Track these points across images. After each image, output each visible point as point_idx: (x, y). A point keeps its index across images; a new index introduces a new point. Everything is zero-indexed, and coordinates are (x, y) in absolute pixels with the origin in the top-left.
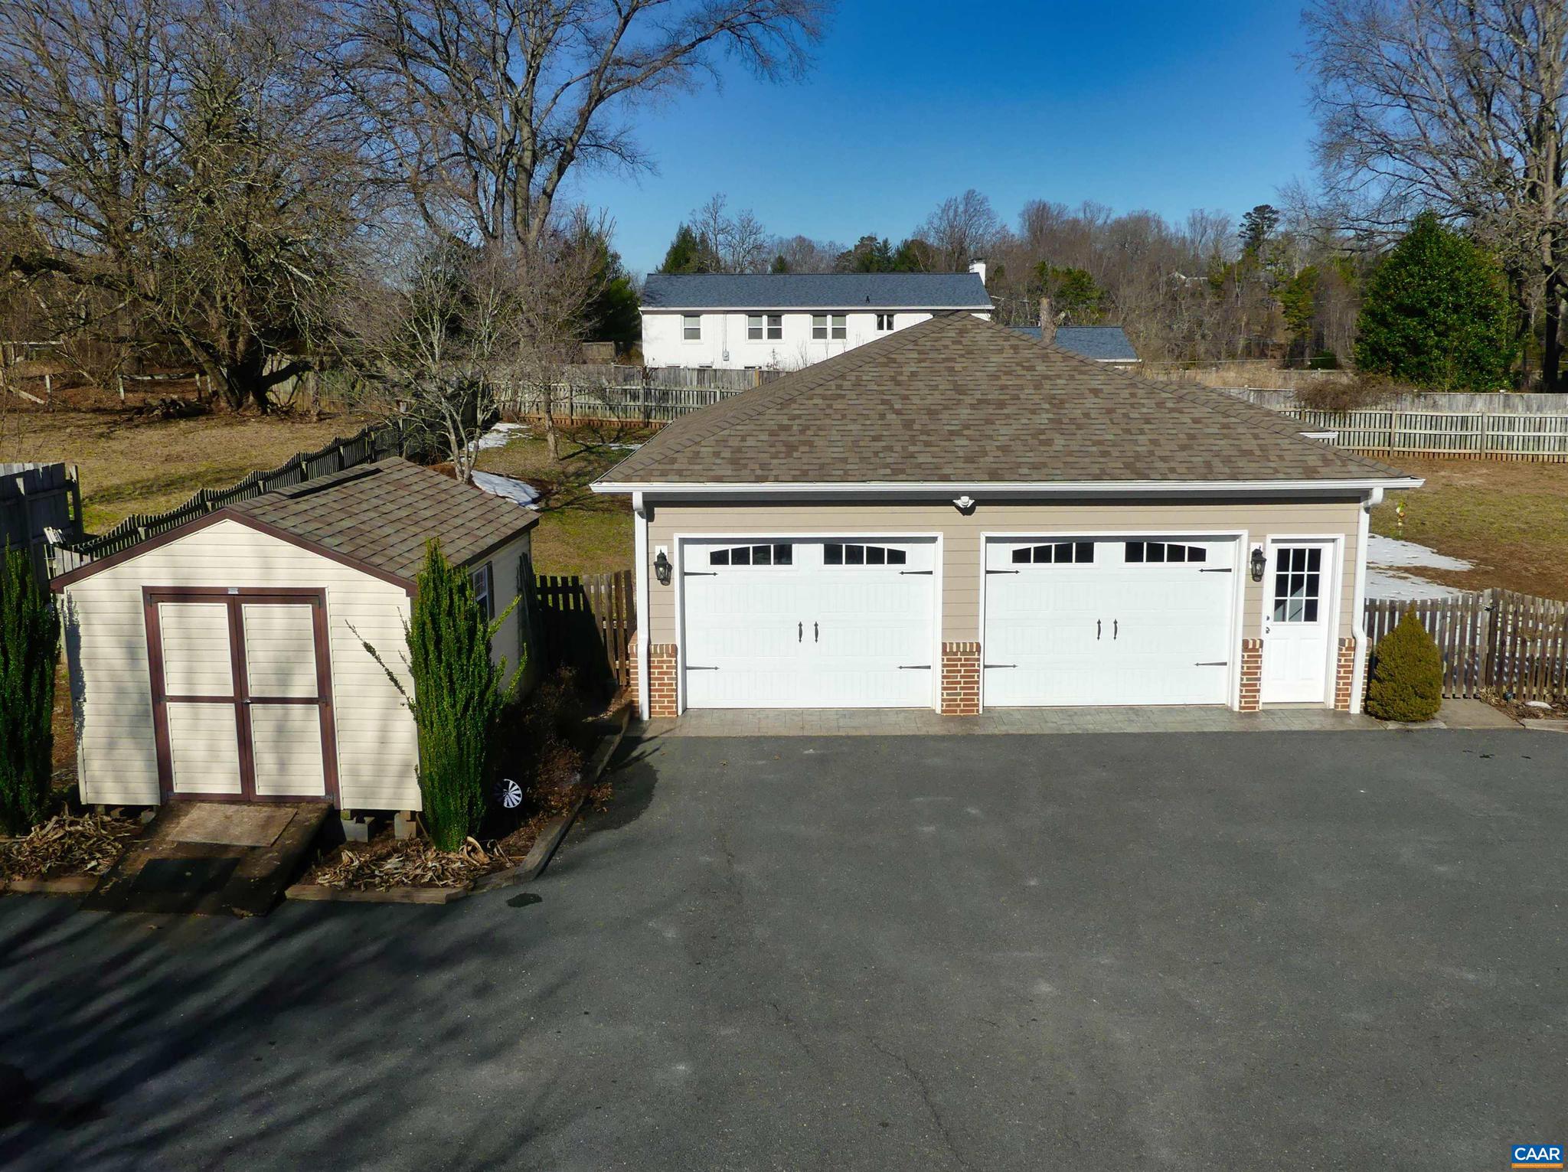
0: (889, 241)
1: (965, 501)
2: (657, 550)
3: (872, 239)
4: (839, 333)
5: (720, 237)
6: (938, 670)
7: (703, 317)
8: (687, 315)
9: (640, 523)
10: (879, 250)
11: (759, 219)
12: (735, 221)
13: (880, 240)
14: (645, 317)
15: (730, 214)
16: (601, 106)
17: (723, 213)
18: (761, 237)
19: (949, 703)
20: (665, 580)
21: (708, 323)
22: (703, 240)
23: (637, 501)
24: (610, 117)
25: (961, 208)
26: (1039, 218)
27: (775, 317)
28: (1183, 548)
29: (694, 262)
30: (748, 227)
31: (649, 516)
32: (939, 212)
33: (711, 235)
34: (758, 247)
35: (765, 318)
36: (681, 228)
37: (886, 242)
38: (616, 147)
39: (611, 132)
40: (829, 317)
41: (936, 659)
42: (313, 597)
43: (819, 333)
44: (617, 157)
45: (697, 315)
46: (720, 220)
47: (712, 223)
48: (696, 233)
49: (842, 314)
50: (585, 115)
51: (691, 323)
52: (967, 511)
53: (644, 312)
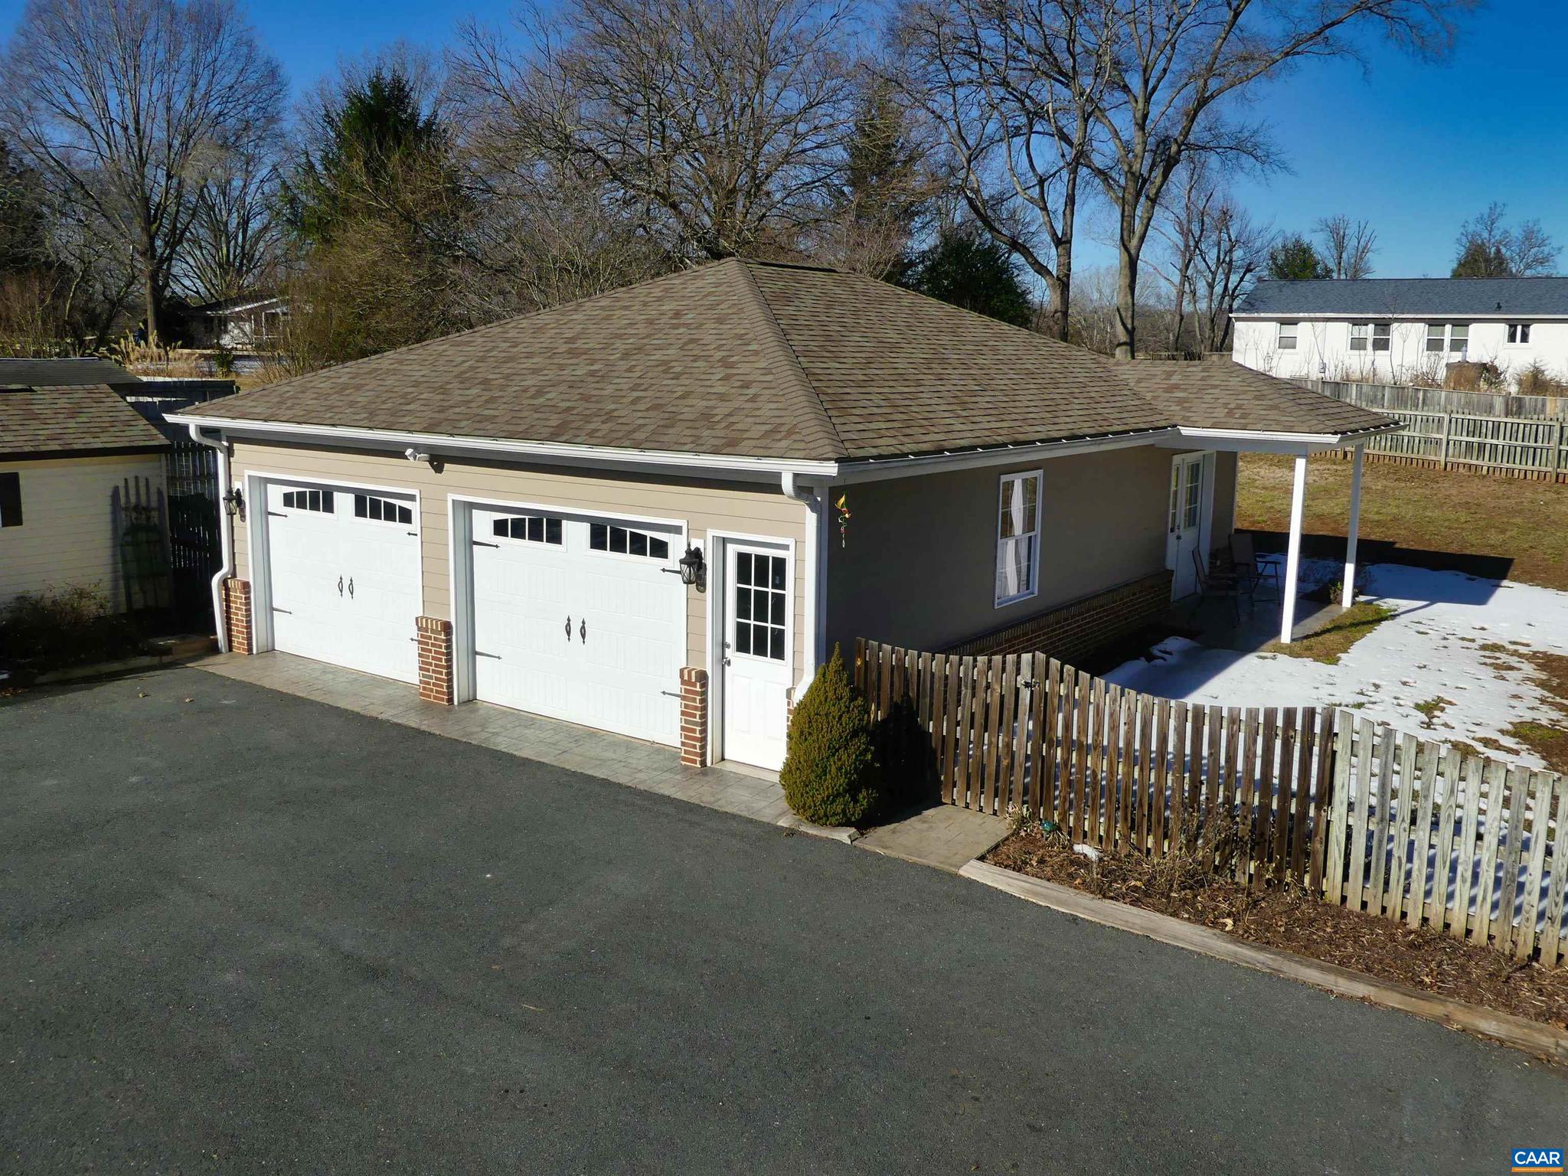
2: (236, 485)
4: (1458, 345)
7: (1301, 325)
8: (1283, 321)
14: (1238, 325)
19: (425, 685)
21: (1303, 331)
27: (1383, 326)
28: (645, 537)
35: (1371, 327)
40: (1448, 328)
43: (1434, 345)
45: (1294, 322)
49: (1464, 323)
50: (1192, 115)
51: (1288, 330)
53: (1238, 319)
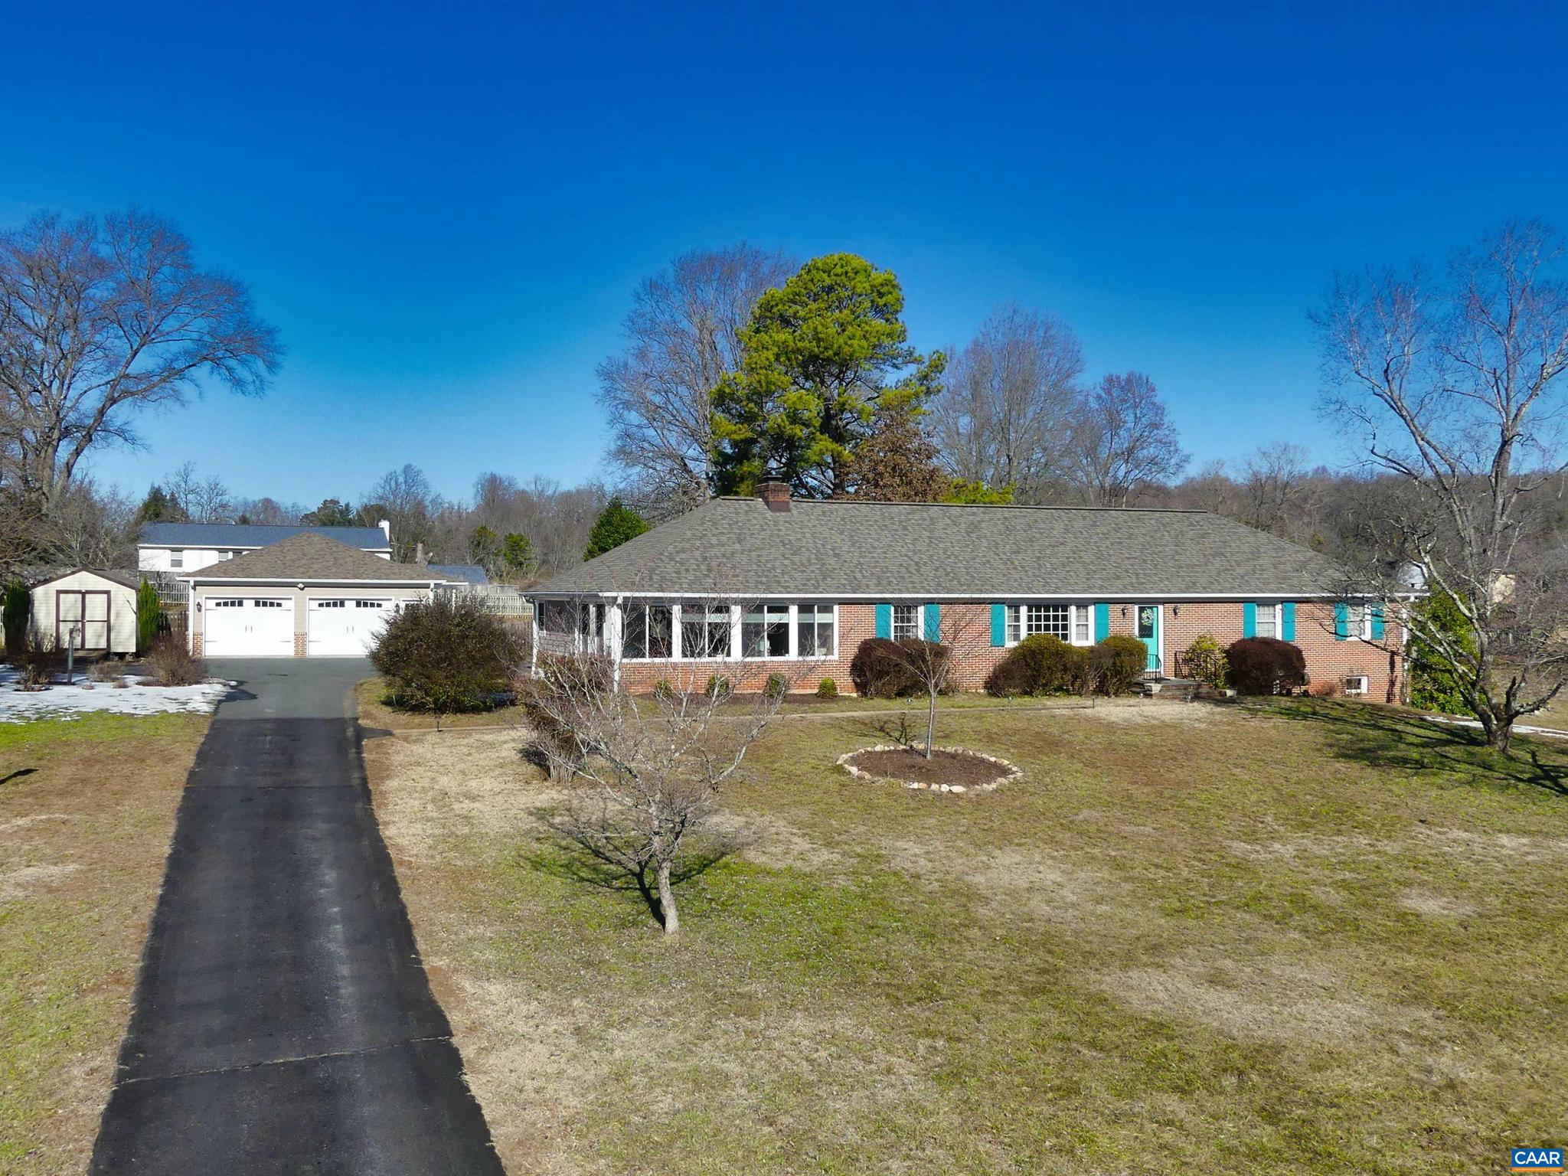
0: (351, 505)
1: (301, 586)
2: (197, 601)
3: (335, 502)
5: (190, 497)
6: (293, 641)
7: (185, 552)
8: (173, 550)
9: (191, 592)
10: (341, 512)
11: (224, 483)
12: (204, 484)
13: (343, 503)
14: (141, 550)
15: (200, 478)
16: (114, 406)
17: (194, 478)
18: (226, 498)
19: (297, 653)
20: (199, 610)
22: (173, 499)
23: (192, 583)
24: (120, 413)
25: (401, 480)
26: (493, 489)
27: (238, 553)
28: (374, 602)
29: (166, 514)
30: (215, 489)
31: (194, 588)
32: (382, 482)
33: (182, 495)
34: (224, 506)
35: (231, 553)
36: (153, 487)
37: (347, 505)
38: (121, 433)
39: (118, 422)
41: (292, 638)
42: (108, 592)
44: (121, 439)
45: (180, 550)
46: (190, 483)
47: (183, 485)
48: (166, 492)
50: (102, 412)
51: (177, 556)
52: (302, 589)
